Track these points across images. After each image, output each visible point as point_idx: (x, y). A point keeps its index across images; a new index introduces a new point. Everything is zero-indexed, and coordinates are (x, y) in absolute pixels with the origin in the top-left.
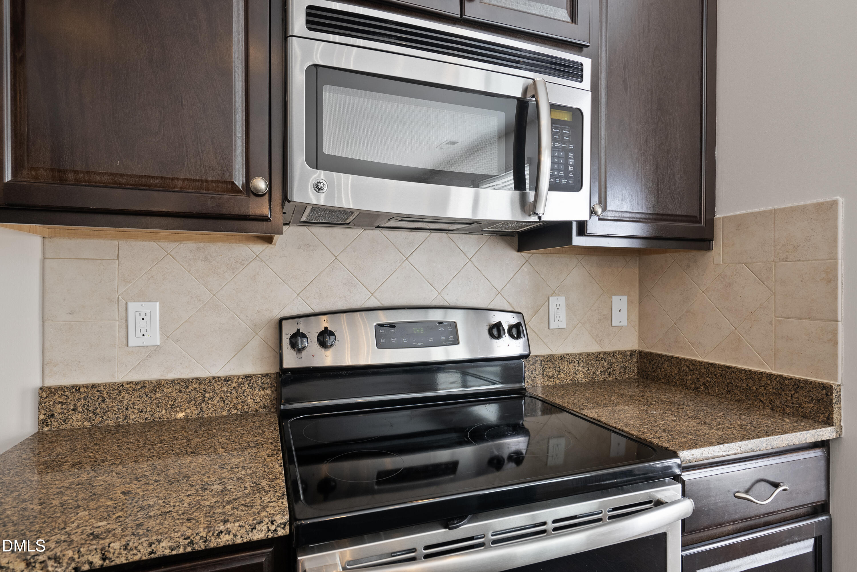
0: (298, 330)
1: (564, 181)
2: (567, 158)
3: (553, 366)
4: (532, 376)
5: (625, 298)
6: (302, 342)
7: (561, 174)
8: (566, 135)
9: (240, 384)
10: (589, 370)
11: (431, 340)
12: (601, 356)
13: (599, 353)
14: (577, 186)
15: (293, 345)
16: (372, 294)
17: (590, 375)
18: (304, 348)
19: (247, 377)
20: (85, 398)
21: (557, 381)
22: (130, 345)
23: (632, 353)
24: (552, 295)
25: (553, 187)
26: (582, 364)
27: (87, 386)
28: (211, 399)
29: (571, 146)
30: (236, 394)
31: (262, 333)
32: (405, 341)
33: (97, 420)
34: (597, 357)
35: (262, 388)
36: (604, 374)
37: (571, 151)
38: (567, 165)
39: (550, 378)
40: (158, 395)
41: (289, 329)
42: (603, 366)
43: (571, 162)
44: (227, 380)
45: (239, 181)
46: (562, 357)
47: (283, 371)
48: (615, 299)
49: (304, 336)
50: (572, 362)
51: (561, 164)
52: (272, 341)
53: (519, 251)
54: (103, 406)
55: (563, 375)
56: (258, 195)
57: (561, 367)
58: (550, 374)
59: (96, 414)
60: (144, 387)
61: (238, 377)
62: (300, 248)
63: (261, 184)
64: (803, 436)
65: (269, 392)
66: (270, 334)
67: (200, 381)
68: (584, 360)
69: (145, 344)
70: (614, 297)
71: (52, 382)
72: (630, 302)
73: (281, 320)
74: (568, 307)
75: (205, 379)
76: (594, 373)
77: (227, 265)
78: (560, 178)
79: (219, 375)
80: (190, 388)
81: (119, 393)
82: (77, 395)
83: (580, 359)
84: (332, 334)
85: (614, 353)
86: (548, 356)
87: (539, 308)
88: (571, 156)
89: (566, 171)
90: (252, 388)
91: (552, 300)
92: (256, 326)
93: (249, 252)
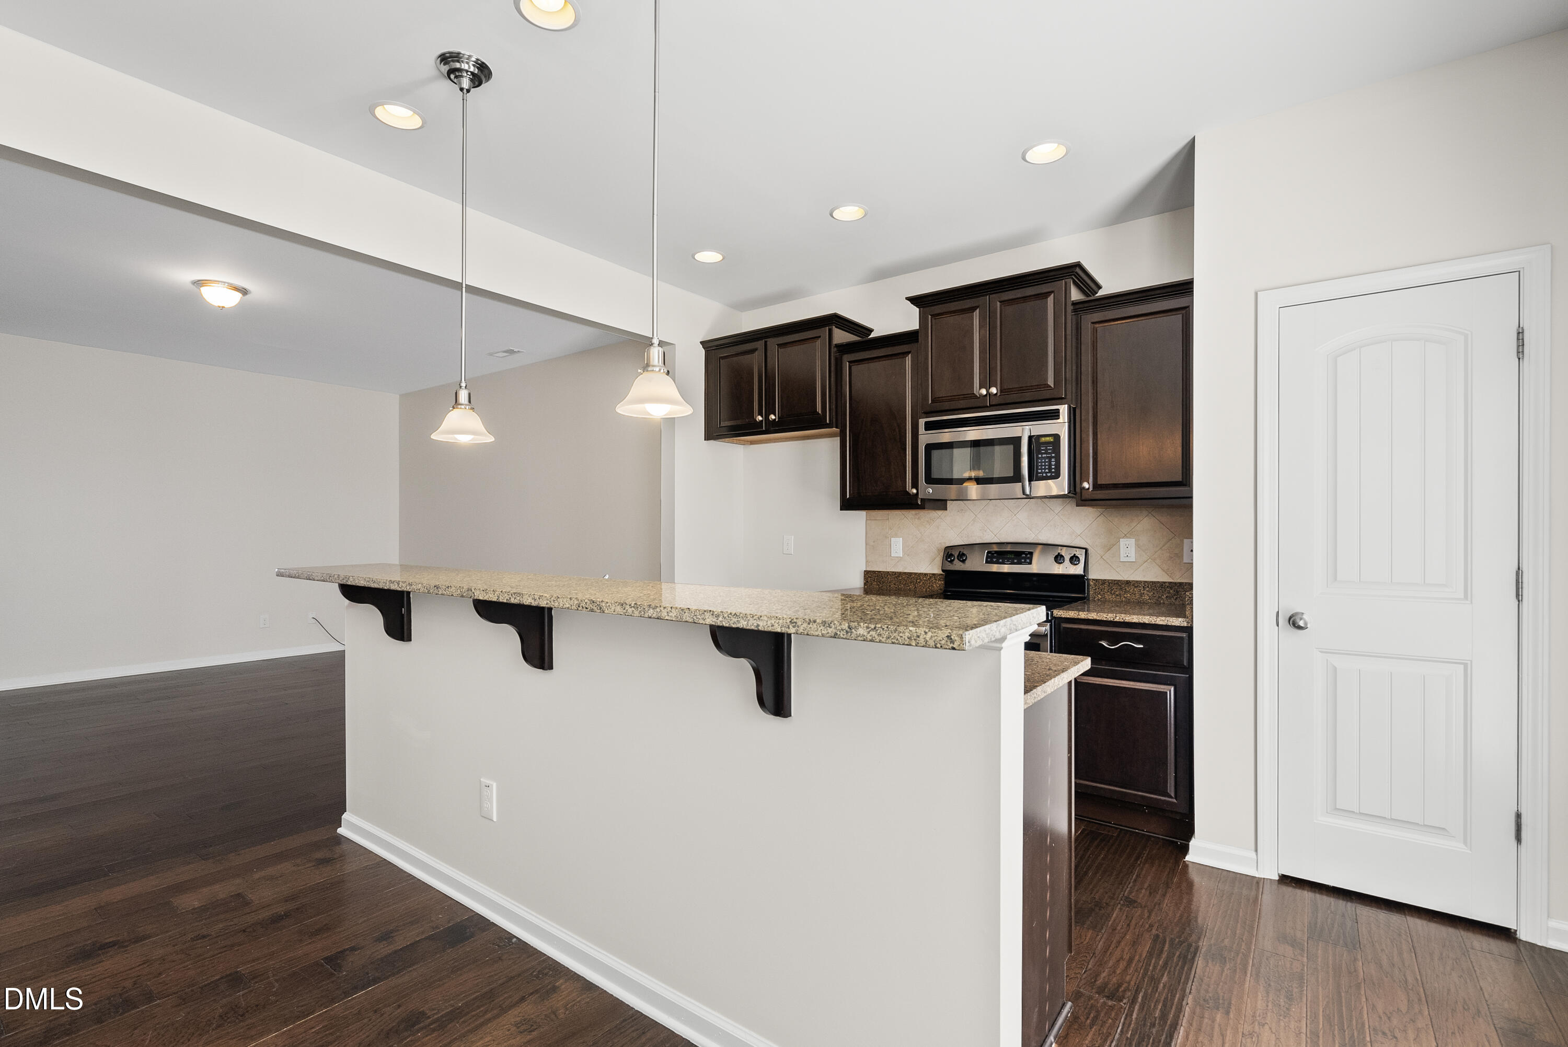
1: (1049, 474)
2: (1050, 462)
3: (1120, 588)
4: (1102, 593)
6: (951, 559)
7: (1047, 471)
8: (1050, 450)
9: (931, 577)
10: (1154, 594)
11: (1016, 561)
12: (1167, 584)
13: (1165, 583)
14: (1056, 475)
15: (948, 560)
17: (1156, 598)
18: (955, 562)
19: (933, 574)
20: (880, 575)
21: (1124, 599)
22: (892, 555)
24: (1122, 538)
25: (1032, 481)
26: (1148, 589)
27: (878, 571)
28: (919, 582)
29: (1053, 455)
30: (929, 582)
32: (1001, 561)
33: (881, 586)
34: (1162, 585)
35: (939, 580)
37: (1053, 457)
38: (1050, 465)
39: (1117, 595)
40: (901, 578)
41: (947, 552)
42: (1169, 593)
43: (1053, 463)
44: (926, 574)
45: (908, 490)
46: (1128, 582)
47: (944, 571)
49: (952, 555)
50: (1137, 587)
51: (1047, 465)
54: (883, 580)
55: (1129, 595)
56: (914, 494)
57: (1127, 589)
58: (1117, 593)
59: (880, 583)
60: (896, 574)
61: (930, 574)
62: (958, 511)
63: (914, 491)
64: (1153, 619)
65: (943, 582)
66: (942, 554)
67: (915, 574)
68: (1150, 586)
69: (897, 556)
70: (1184, 540)
71: (868, 569)
73: (946, 548)
74: (1138, 545)
75: (917, 573)
76: (1159, 597)
77: (927, 521)
78: (1046, 473)
79: (922, 572)
80: (912, 577)
81: (887, 576)
82: (877, 575)
83: (1145, 585)
84: (965, 555)
86: (1115, 580)
87: (1111, 547)
88: (1053, 460)
89: (1050, 469)
90: (936, 579)
91: (1123, 542)
92: (939, 550)
93: (936, 514)
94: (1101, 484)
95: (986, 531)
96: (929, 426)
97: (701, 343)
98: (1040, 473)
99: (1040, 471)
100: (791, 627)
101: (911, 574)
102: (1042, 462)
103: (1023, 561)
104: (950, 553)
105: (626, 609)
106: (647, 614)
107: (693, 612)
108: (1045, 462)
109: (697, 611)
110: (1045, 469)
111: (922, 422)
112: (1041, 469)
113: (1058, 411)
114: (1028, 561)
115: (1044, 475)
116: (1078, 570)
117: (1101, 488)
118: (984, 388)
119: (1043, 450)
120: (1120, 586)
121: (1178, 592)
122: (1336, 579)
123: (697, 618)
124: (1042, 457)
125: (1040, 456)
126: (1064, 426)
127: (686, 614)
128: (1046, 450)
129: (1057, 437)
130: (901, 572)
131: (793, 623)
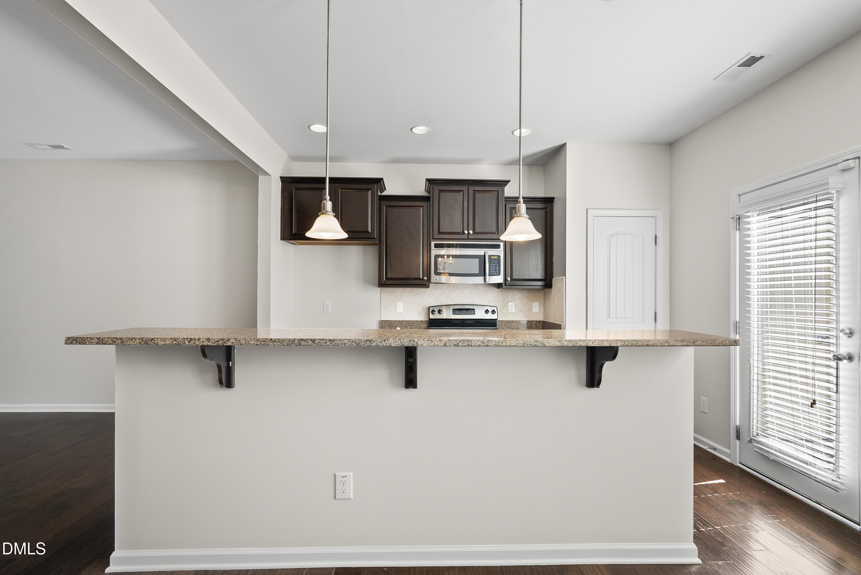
0: (433, 309)
1: (495, 273)
2: (496, 268)
4: (502, 326)
5: (538, 303)
6: (434, 312)
7: (494, 272)
8: (497, 262)
9: (420, 322)
11: (467, 313)
14: (499, 274)
15: (432, 313)
16: (453, 301)
18: (435, 314)
19: (421, 321)
20: (389, 323)
22: (397, 312)
23: (540, 322)
24: (509, 302)
25: (490, 275)
26: (520, 324)
28: (413, 325)
29: (497, 265)
30: (419, 325)
31: (425, 310)
32: (460, 313)
35: (425, 324)
36: (528, 327)
37: (497, 266)
38: (496, 269)
40: (403, 324)
41: (431, 309)
43: (497, 268)
44: (417, 321)
45: (421, 277)
46: (512, 321)
47: (430, 319)
48: (534, 303)
49: (435, 311)
50: (516, 323)
51: (494, 269)
52: (427, 313)
53: (498, 288)
54: (392, 325)
56: (425, 280)
58: (508, 326)
59: (390, 327)
60: (400, 321)
61: (419, 321)
62: (434, 289)
63: (425, 278)
65: (426, 325)
66: (427, 310)
67: (411, 321)
69: (400, 312)
70: (533, 303)
71: (382, 319)
72: (540, 305)
73: (429, 307)
74: (515, 305)
77: (417, 294)
79: (415, 320)
80: (409, 323)
81: (395, 323)
82: (387, 322)
84: (441, 311)
85: (532, 321)
86: (507, 321)
87: (505, 306)
88: (497, 267)
89: (496, 271)
90: (423, 324)
91: (510, 303)
92: (423, 308)
93: (422, 290)
94: (514, 279)
95: (448, 299)
96: (437, 246)
97: (281, 177)
98: (491, 273)
99: (491, 272)
100: (665, 343)
101: (408, 321)
102: (492, 268)
103: (471, 313)
104: (430, 310)
105: (563, 343)
106: (578, 344)
107: (610, 341)
108: (494, 268)
109: (612, 340)
110: (494, 271)
111: (433, 243)
112: (492, 271)
113: (499, 245)
114: (473, 313)
115: (493, 273)
116: (494, 317)
117: (514, 280)
118: (466, 230)
119: (493, 262)
120: (509, 323)
121: (531, 325)
122: (609, 317)
123: (612, 344)
124: (492, 265)
125: (491, 265)
126: (502, 252)
127: (605, 342)
128: (494, 262)
129: (499, 257)
130: (403, 321)
131: (667, 342)
